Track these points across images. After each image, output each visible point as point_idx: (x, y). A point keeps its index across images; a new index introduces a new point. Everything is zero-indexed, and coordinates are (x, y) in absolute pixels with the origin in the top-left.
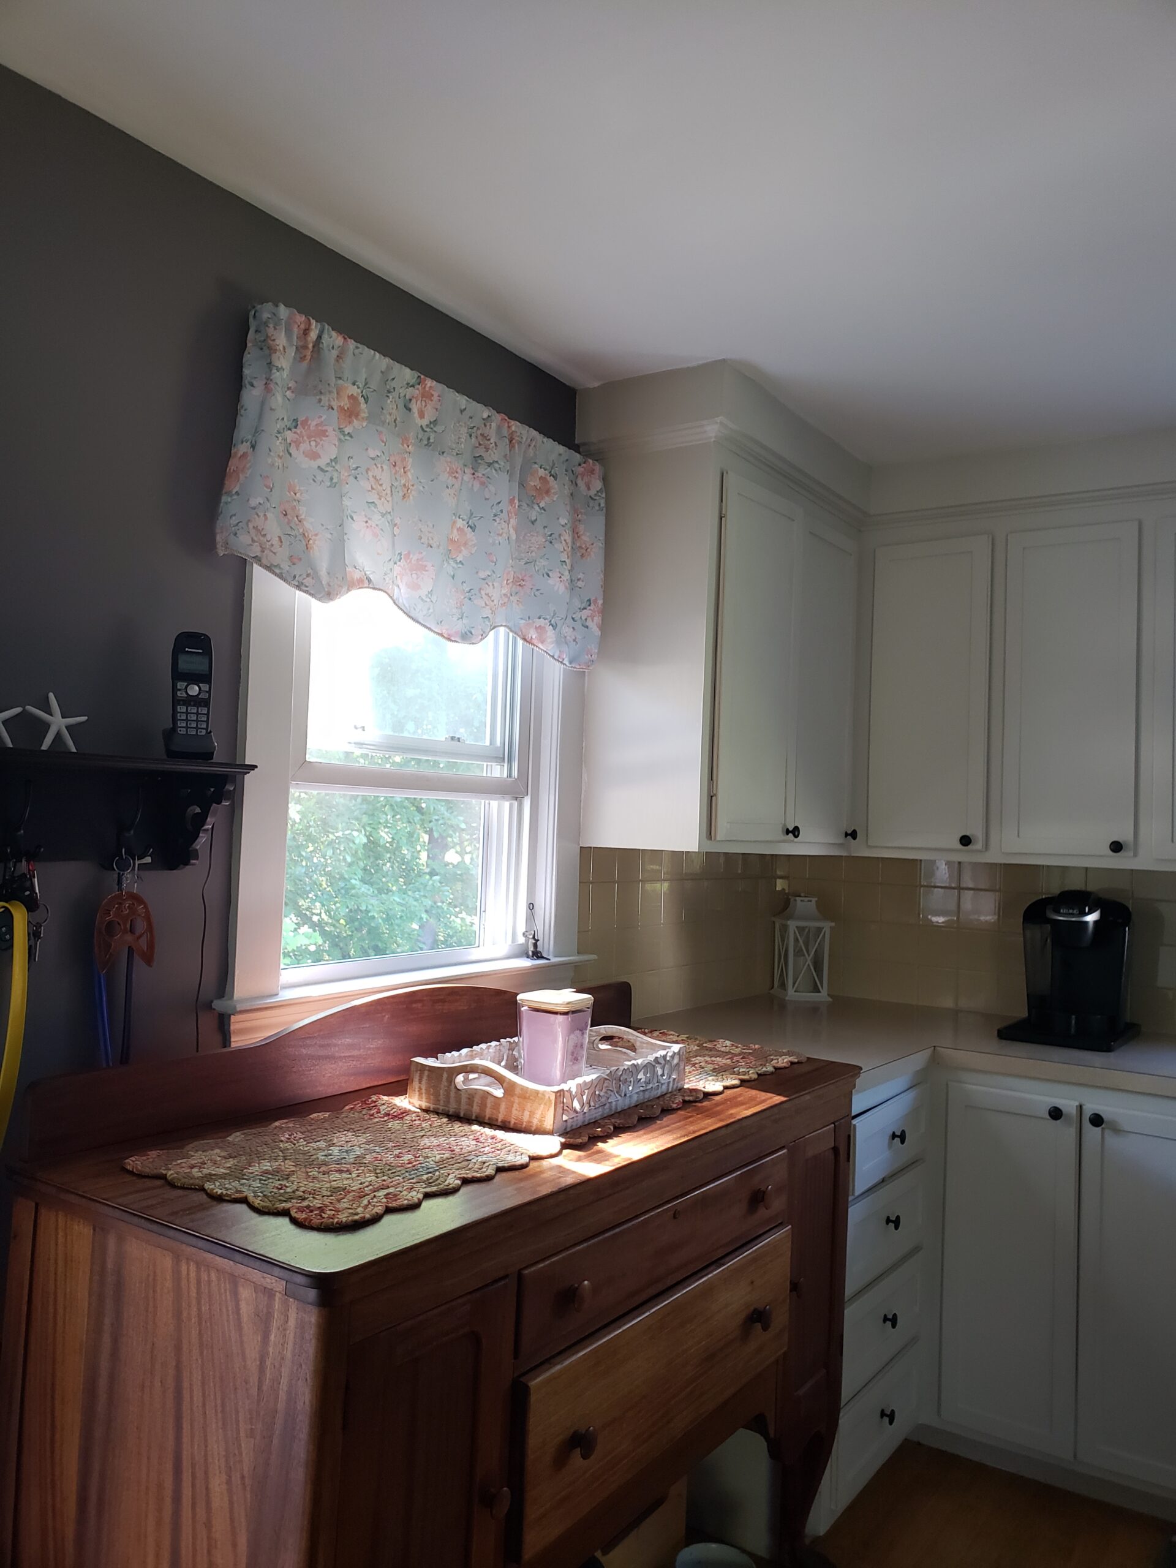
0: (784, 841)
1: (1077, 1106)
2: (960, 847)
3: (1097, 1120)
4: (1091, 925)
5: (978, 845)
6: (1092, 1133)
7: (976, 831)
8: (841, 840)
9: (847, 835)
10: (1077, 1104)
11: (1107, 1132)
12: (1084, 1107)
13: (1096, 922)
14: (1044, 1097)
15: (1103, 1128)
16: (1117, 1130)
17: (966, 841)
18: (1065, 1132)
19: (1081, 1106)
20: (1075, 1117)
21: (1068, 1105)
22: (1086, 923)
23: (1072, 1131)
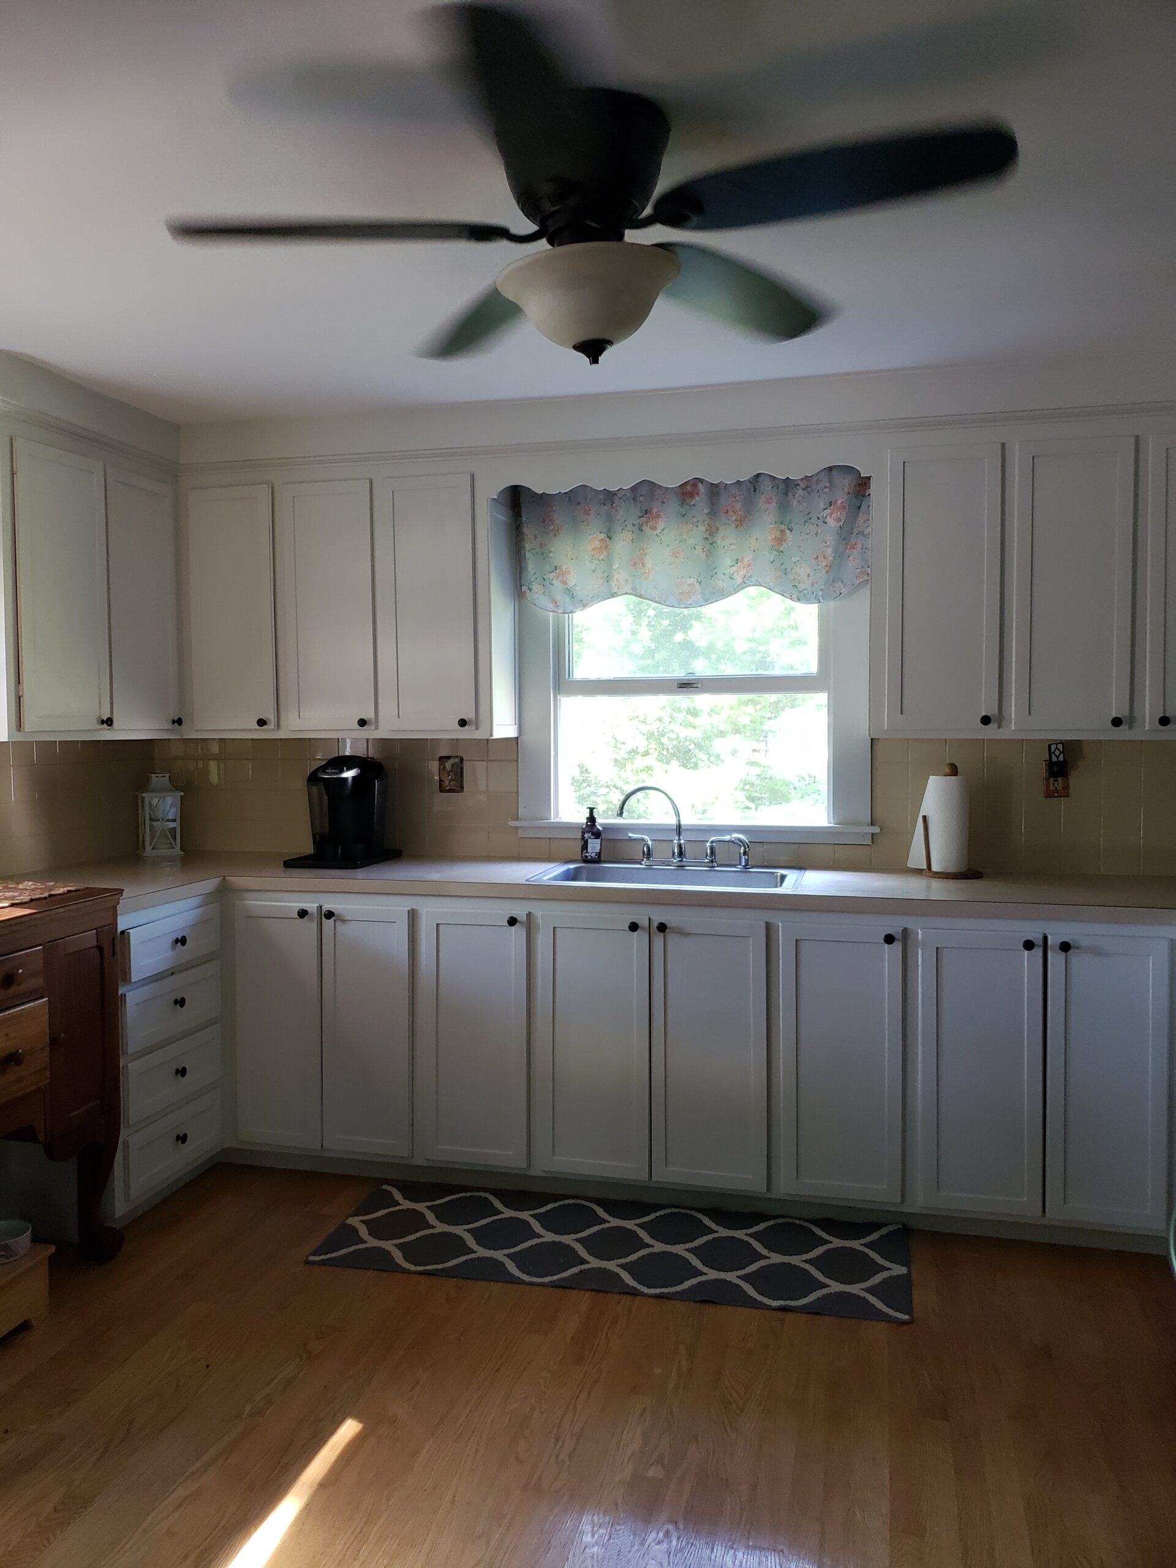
0: (101, 730)
1: (317, 907)
2: (258, 727)
3: (330, 915)
4: (350, 780)
5: (271, 726)
6: (328, 924)
7: (270, 716)
8: (170, 726)
9: (174, 722)
10: (318, 905)
11: (338, 923)
12: (323, 907)
13: (354, 778)
14: (295, 904)
15: (335, 921)
16: (344, 921)
17: (262, 722)
18: (309, 927)
19: (321, 907)
20: (316, 915)
21: (311, 906)
22: (346, 779)
23: (314, 925)
